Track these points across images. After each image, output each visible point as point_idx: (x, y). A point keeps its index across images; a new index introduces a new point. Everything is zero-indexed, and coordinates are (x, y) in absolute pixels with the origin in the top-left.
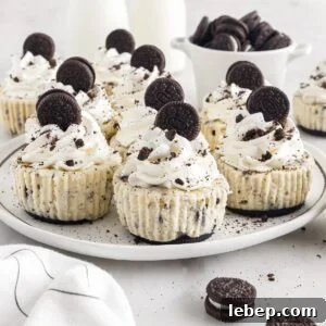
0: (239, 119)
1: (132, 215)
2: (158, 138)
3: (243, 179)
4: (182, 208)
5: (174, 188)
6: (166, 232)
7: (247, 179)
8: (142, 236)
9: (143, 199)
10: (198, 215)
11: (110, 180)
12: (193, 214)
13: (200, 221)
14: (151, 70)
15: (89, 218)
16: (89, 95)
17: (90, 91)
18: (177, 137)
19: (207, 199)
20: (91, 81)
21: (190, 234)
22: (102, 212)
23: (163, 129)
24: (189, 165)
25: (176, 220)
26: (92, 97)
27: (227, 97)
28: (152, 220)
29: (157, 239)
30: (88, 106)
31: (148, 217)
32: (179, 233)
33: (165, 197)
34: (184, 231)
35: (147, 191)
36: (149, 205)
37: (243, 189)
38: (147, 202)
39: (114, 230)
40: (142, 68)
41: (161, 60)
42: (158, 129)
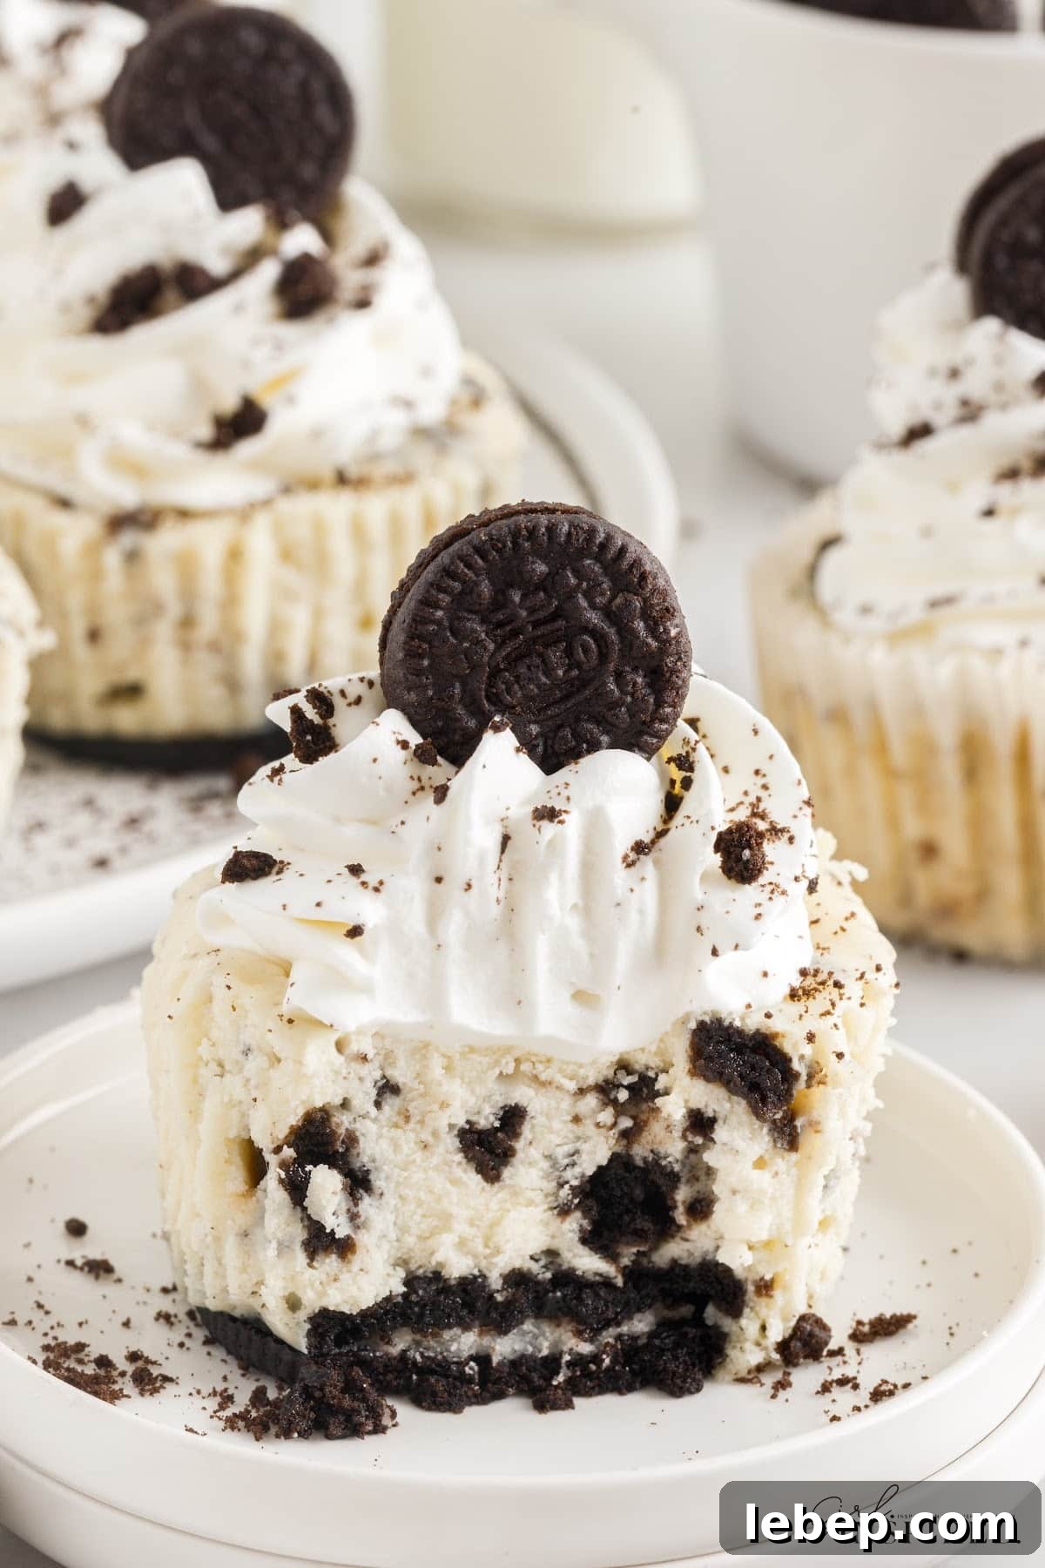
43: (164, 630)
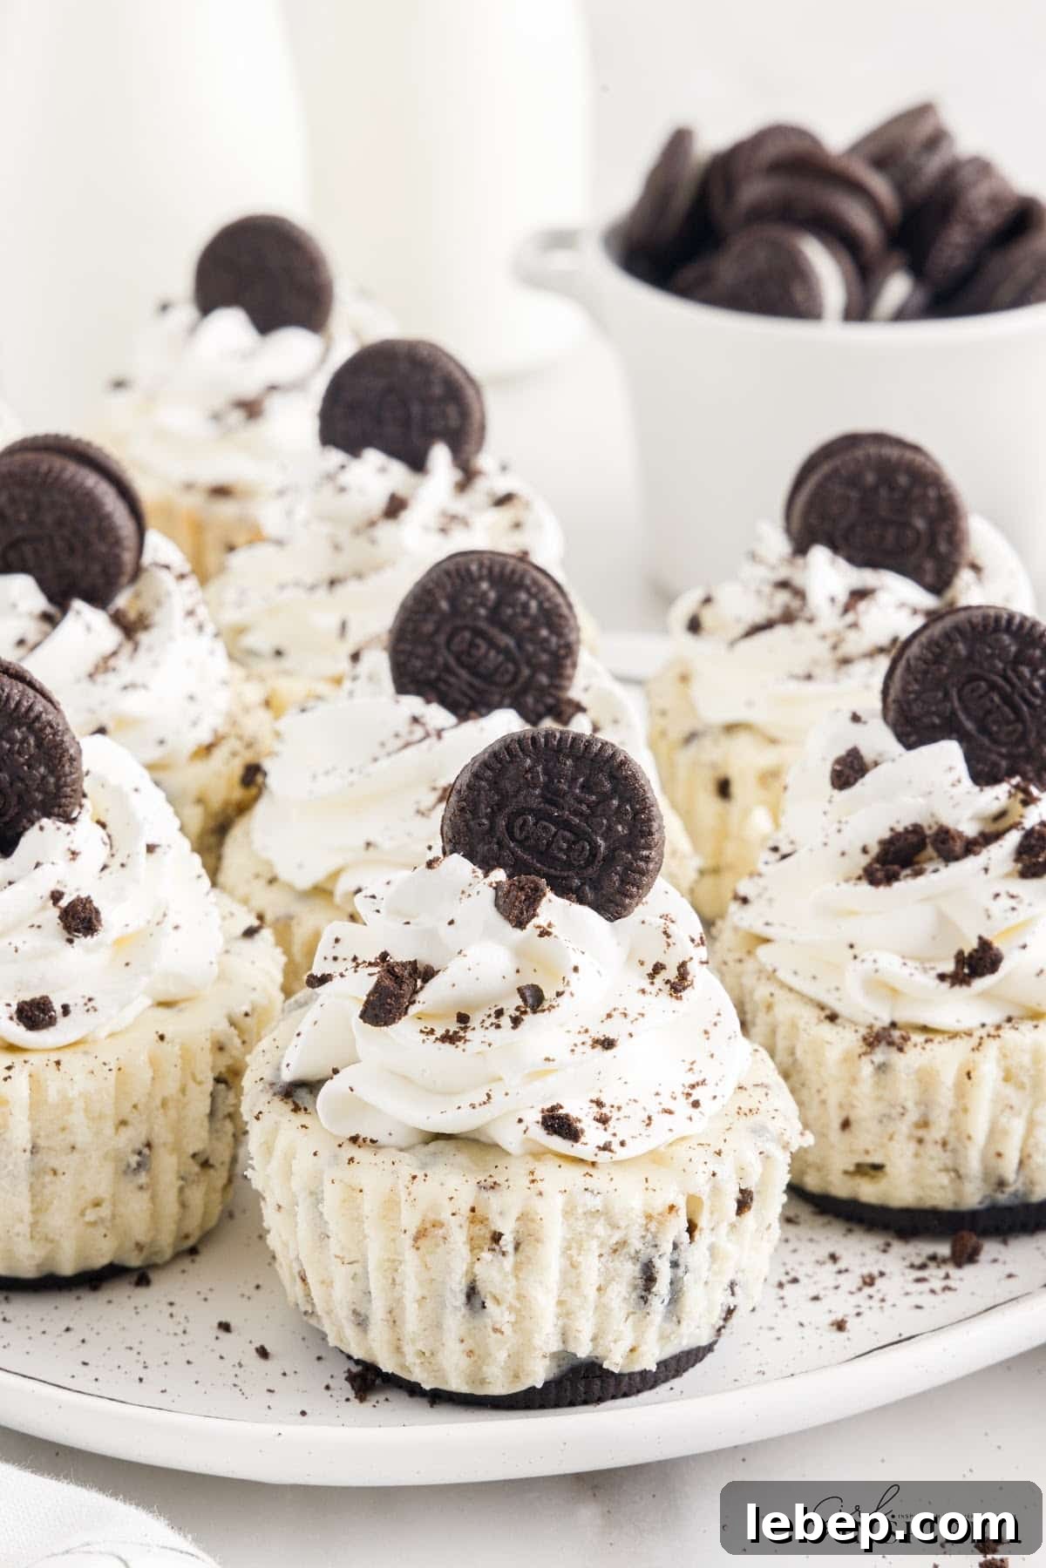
0: (849, 770)
1: (340, 1274)
2: (459, 911)
3: (866, 1069)
4: (572, 1246)
5: (539, 1154)
6: (502, 1356)
7: (882, 1068)
8: (387, 1366)
9: (391, 1205)
10: (649, 1277)
11: (228, 1079)
12: (631, 1270)
13: (658, 1304)
14: (417, 463)
15: (134, 1261)
16: (118, 619)
17: (122, 600)
18: (553, 908)
19: (693, 1202)
20: (128, 557)
21: (615, 1362)
22: (193, 1225)
23: (487, 868)
24: (608, 1044)
25: (545, 1301)
26: (130, 627)
27: (788, 618)
28: (432, 1298)
29: (457, 1385)
30: (114, 681)
31: (411, 1290)
32: (562, 1356)
33: (494, 1202)
34: (583, 1351)
35: (408, 1164)
36: (421, 1235)
37: (864, 1111)
38: (410, 1221)
39: (254, 1326)
40: (373, 458)
41: (464, 413)
42: (459, 865)
43: (904, 1127)
